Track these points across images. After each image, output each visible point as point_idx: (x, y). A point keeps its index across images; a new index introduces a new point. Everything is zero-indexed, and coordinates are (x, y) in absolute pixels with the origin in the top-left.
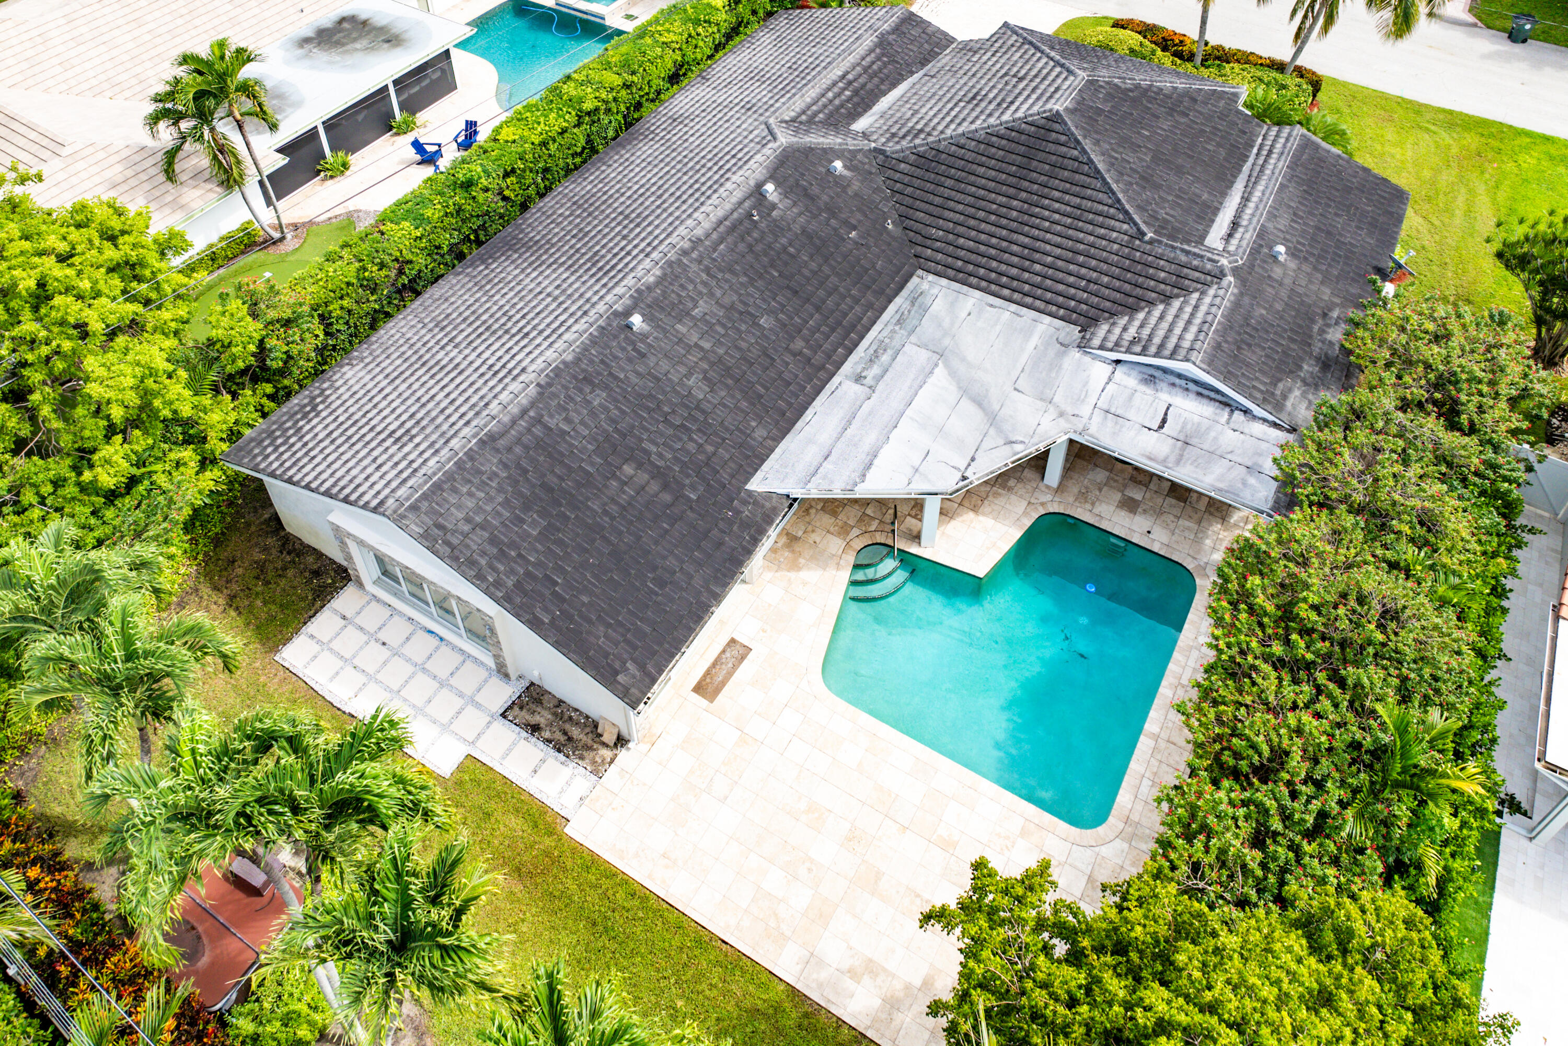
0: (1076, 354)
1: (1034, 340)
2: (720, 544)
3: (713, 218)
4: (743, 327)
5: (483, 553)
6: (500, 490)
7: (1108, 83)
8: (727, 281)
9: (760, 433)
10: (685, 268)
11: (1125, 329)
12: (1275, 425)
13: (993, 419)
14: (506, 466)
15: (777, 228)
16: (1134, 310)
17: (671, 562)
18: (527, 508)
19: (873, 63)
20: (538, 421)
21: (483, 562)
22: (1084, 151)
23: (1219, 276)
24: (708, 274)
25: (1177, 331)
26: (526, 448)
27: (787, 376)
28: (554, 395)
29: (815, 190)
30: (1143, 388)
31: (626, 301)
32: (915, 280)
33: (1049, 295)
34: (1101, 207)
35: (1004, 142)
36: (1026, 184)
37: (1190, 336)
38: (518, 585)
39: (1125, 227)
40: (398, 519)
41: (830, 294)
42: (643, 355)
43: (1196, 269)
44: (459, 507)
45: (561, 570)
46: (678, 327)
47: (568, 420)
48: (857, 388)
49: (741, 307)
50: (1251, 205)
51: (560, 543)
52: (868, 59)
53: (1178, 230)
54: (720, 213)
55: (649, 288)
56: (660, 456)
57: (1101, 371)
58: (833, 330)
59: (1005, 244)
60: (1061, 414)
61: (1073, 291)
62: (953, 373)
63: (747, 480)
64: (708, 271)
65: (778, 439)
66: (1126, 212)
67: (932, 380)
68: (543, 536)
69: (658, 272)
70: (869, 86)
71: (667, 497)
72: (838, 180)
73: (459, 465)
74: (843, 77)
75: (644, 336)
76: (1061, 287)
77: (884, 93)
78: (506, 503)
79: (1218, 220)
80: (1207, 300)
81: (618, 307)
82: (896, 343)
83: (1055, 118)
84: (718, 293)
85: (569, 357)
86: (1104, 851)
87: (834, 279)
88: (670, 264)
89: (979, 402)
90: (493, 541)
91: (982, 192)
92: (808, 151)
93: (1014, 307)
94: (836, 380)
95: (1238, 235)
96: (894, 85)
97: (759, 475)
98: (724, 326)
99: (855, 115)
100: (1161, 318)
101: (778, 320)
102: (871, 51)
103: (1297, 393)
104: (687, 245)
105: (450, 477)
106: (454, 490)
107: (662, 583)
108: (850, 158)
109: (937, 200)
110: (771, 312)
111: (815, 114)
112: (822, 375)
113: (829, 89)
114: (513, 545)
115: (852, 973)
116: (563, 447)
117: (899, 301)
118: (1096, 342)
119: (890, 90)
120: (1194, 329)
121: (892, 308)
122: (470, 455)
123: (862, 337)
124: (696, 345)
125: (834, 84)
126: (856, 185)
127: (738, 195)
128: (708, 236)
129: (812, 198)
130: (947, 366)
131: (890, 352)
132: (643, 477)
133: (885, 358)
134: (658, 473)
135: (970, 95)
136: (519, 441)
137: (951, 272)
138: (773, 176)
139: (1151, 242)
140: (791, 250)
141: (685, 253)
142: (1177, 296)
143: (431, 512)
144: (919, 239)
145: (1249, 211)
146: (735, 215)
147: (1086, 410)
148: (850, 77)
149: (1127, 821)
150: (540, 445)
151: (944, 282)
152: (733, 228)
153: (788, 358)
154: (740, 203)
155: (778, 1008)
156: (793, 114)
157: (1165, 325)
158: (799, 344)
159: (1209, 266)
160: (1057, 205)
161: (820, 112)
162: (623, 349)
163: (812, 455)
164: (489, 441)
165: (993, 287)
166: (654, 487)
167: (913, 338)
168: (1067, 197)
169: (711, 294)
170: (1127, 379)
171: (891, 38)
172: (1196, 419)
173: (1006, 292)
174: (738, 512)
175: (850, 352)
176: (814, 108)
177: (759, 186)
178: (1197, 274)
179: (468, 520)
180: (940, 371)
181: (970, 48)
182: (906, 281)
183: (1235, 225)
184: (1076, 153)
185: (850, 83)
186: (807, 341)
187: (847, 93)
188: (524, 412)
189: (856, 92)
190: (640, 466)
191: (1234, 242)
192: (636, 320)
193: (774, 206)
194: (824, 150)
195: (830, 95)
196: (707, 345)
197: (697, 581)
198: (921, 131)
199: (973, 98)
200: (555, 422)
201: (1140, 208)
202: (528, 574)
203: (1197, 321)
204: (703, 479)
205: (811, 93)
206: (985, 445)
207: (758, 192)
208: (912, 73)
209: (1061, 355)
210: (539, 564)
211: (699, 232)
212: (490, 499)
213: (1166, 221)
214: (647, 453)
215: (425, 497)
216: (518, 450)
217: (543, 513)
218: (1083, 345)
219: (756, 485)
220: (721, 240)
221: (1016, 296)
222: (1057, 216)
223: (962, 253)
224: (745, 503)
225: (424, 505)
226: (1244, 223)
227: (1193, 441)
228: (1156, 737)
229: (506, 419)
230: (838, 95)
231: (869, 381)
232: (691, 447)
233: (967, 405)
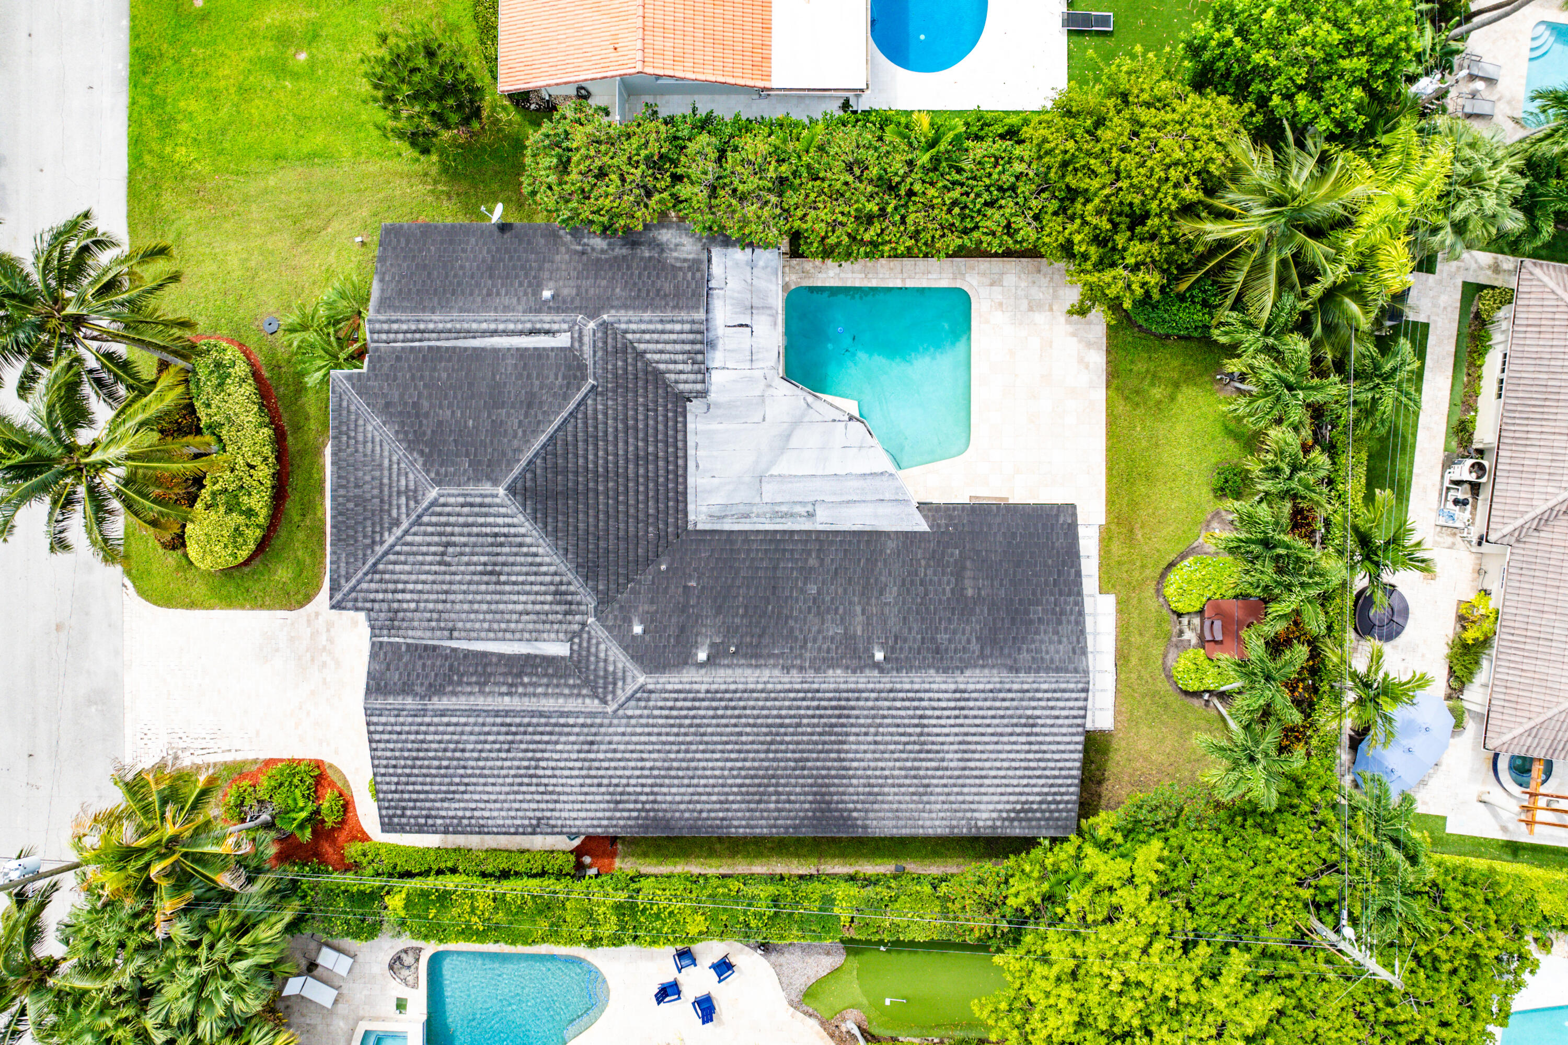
0: (714, 396)
2: (970, 523)
3: (757, 672)
4: (828, 598)
6: (1033, 641)
8: (801, 630)
9: (891, 546)
10: (813, 661)
12: (709, 261)
14: (1019, 649)
15: (730, 631)
18: (1031, 622)
20: (982, 656)
22: (535, 455)
24: (805, 642)
25: (674, 336)
26: (1002, 649)
27: (841, 555)
28: (961, 659)
29: (672, 630)
30: (721, 347)
31: (867, 672)
32: (700, 527)
33: (670, 431)
34: (580, 424)
35: (551, 518)
37: (677, 327)
39: (590, 402)
40: (1084, 672)
41: (757, 568)
42: (896, 638)
43: (606, 343)
44: (1058, 652)
46: (859, 633)
47: (969, 641)
48: (819, 512)
49: (814, 610)
52: (469, 690)
54: (748, 672)
55: (847, 668)
56: (948, 583)
57: (719, 377)
58: (784, 550)
62: (772, 463)
63: (924, 532)
64: (803, 647)
66: (578, 404)
67: (786, 473)
69: (831, 672)
70: (503, 670)
71: (968, 563)
72: (650, 621)
73: (1038, 671)
74: (509, 694)
75: (883, 646)
78: (1037, 632)
81: (876, 673)
82: (767, 509)
84: (815, 629)
85: (932, 672)
87: (743, 573)
88: (817, 670)
89: (788, 437)
90: (1059, 622)
93: (691, 453)
95: (547, 326)
96: (483, 654)
97: (916, 529)
98: (837, 609)
99: (549, 660)
101: (805, 584)
104: (794, 672)
105: (1048, 670)
106: (1052, 661)
110: (802, 591)
111: (574, 686)
112: (823, 537)
113: (535, 695)
114: (1054, 612)
116: (986, 632)
117: (727, 526)
118: (699, 387)
119: (492, 653)
120: (669, 327)
121: (736, 527)
122: (1028, 670)
123: (776, 532)
124: (863, 613)
125: (525, 695)
126: (642, 609)
127: (722, 672)
128: (774, 666)
129: (682, 629)
130: (768, 469)
131: (777, 508)
132: (968, 583)
133: (784, 509)
135: (486, 577)
136: (1001, 654)
137: (681, 506)
138: (686, 663)
140: (741, 611)
141: (801, 669)
143: (1071, 661)
144: (662, 542)
146: (742, 661)
148: (504, 689)
149: (955, 278)
150: (994, 642)
151: (691, 507)
152: (757, 656)
153: (828, 561)
154: (729, 666)
158: (813, 562)
160: (592, 456)
161: (567, 685)
162: (901, 649)
163: (885, 510)
164: (1014, 669)
166: (968, 573)
167: (757, 500)
169: (819, 632)
170: (718, 358)
172: (729, 307)
174: (947, 526)
175: (793, 532)
176: (567, 691)
177: (702, 665)
179: (1060, 642)
180: (775, 471)
182: (705, 531)
184: (538, 460)
185: (512, 685)
186: (806, 560)
187: (526, 680)
188: (983, 667)
189: (519, 675)
190: (963, 588)
192: (879, 656)
193: (712, 645)
194: (626, 648)
195: (540, 690)
196: (858, 609)
198: (557, 592)
199: (490, 573)
200: (975, 646)
201: (566, 397)
206: (820, 419)
207: (711, 661)
211: (776, 672)
212: (1042, 642)
214: (952, 590)
215: (1067, 671)
216: (1006, 651)
217: (1027, 612)
218: (702, 394)
219: (923, 527)
220: (770, 656)
221: (681, 455)
222: (602, 453)
223: (661, 506)
224: (939, 526)
225: (1071, 667)
226: (530, 326)
227: (748, 304)
229: (995, 671)
231: (809, 508)
232: (930, 571)
233: (794, 442)
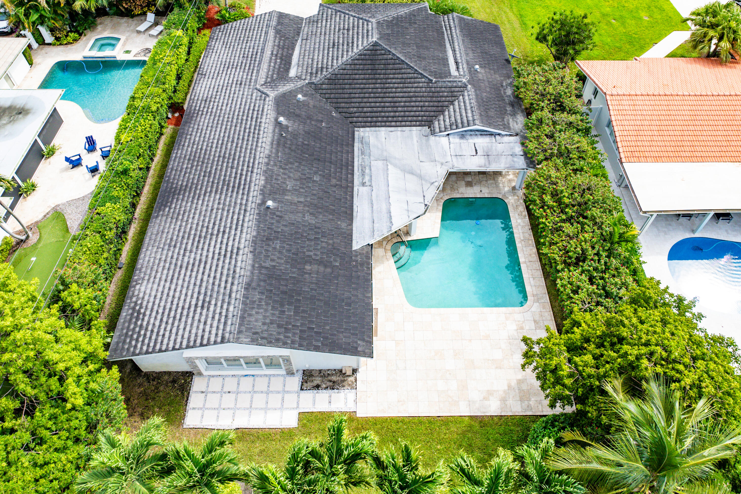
0: (432, 138)
1: (415, 139)
2: (358, 277)
3: (268, 143)
4: (310, 185)
5: (279, 333)
6: (267, 304)
7: (384, 21)
8: (291, 168)
9: (344, 225)
10: (272, 170)
11: (444, 121)
12: (511, 135)
13: (420, 177)
14: (262, 293)
15: (295, 136)
16: (443, 112)
17: (347, 294)
18: (282, 305)
19: (279, 42)
20: (261, 267)
21: (282, 337)
22: (394, 55)
23: (465, 86)
24: (283, 169)
25: (464, 114)
26: (265, 281)
27: (338, 197)
28: (260, 253)
29: (298, 112)
30: (462, 141)
31: (260, 197)
32: (356, 133)
33: (410, 118)
34: (410, 75)
35: (360, 61)
36: (378, 76)
37: (470, 115)
38: (301, 338)
39: (423, 80)
40: (237, 341)
41: (331, 154)
42: (281, 217)
43: (456, 87)
44: (256, 321)
45: (311, 322)
46: (286, 197)
47: (272, 260)
48: (365, 188)
49: (304, 177)
50: (457, 52)
51: (303, 311)
52: (277, 41)
53: (441, 74)
54: (269, 139)
55: (264, 187)
56: (315, 255)
57: (444, 140)
58: (342, 169)
59: (382, 104)
60: (442, 164)
61: (417, 113)
62: (395, 166)
63: (351, 246)
64: (281, 167)
65: (351, 224)
66: (421, 74)
67: (390, 172)
68: (296, 313)
69: (263, 178)
70: (285, 54)
71: (329, 270)
72: (304, 104)
73: (244, 303)
74: (272, 54)
75: (277, 209)
76: (412, 113)
77: (292, 55)
78: (273, 308)
79: (450, 63)
80: (467, 98)
81: (258, 201)
82: (367, 163)
83: (376, 44)
84: (291, 175)
85: (254, 233)
86: (533, 309)
87: (328, 147)
88: (265, 172)
89: (412, 173)
90: (279, 326)
91: (362, 86)
92: (284, 95)
93: (399, 129)
94: (355, 189)
95: (461, 67)
96: (293, 49)
97: (354, 242)
98: (303, 188)
99: (287, 70)
100: (455, 111)
101: (320, 175)
102: (275, 37)
103: (511, 120)
104: (266, 160)
105: (244, 311)
106: (250, 315)
107: (349, 305)
108: (301, 90)
109: (346, 96)
110: (315, 173)
111: (272, 76)
112: (349, 189)
113: (270, 62)
114: (288, 323)
115: (485, 399)
116: (278, 273)
117: (357, 145)
118: (437, 130)
119: (293, 52)
120: (469, 112)
121: (356, 149)
122: (245, 296)
123: (353, 167)
124: (298, 202)
125: (271, 59)
126: (312, 103)
127: (271, 128)
128: (271, 152)
129: (298, 116)
130: (391, 164)
131: (367, 168)
132: (315, 267)
133: (367, 171)
134: (320, 262)
135: (331, 44)
136: (260, 280)
137: (368, 124)
138: (279, 113)
139: (436, 82)
140: (306, 142)
141: (268, 164)
142: (455, 100)
143: (248, 329)
144: (348, 115)
145: (458, 55)
146: (276, 138)
147: (449, 159)
148: (275, 53)
149: (534, 295)
150: (270, 277)
151: (368, 129)
152: (278, 144)
153: (334, 189)
154: (274, 131)
155: (471, 426)
156: (264, 80)
157: (458, 114)
158: (334, 181)
159: (460, 84)
160: (394, 80)
161: (273, 74)
162: (273, 218)
163: (367, 224)
164: (248, 287)
165: (387, 123)
166: (322, 269)
167: (372, 158)
168: (396, 76)
169: (289, 177)
170: (455, 140)
171: (279, 27)
172: (486, 145)
173: (393, 124)
174: (356, 261)
175: (353, 174)
176: (270, 73)
177: (276, 119)
178: (457, 89)
179: (264, 324)
180: (390, 167)
181: (312, 21)
182: (354, 135)
183: (457, 63)
184: (390, 56)
185: (276, 55)
186: (335, 178)
187: (278, 61)
188: (253, 266)
189: (281, 59)
190: (311, 263)
191: (461, 70)
192: (270, 203)
193: (287, 127)
194: (290, 92)
195: (272, 64)
196: (302, 200)
197: (360, 296)
198: (322, 68)
199: (334, 45)
200: (268, 264)
201: (425, 70)
202: (301, 331)
203: (468, 108)
204: (337, 255)
205: (265, 66)
206: (425, 189)
207: (278, 124)
208: (297, 40)
209: (428, 140)
210: (302, 325)
211: (267, 152)
212: (266, 310)
213: (435, 71)
214: (310, 256)
215: (240, 325)
216: (262, 284)
217: (290, 304)
218: (433, 133)
219: (356, 246)
220: (277, 151)
221: (398, 124)
222: (396, 85)
223: (368, 114)
224: (356, 256)
225: (243, 328)
226: (460, 61)
227: (490, 153)
228: (525, 262)
229: (248, 273)
230: (275, 63)
231: (368, 183)
232: (324, 245)
233: (408, 176)
